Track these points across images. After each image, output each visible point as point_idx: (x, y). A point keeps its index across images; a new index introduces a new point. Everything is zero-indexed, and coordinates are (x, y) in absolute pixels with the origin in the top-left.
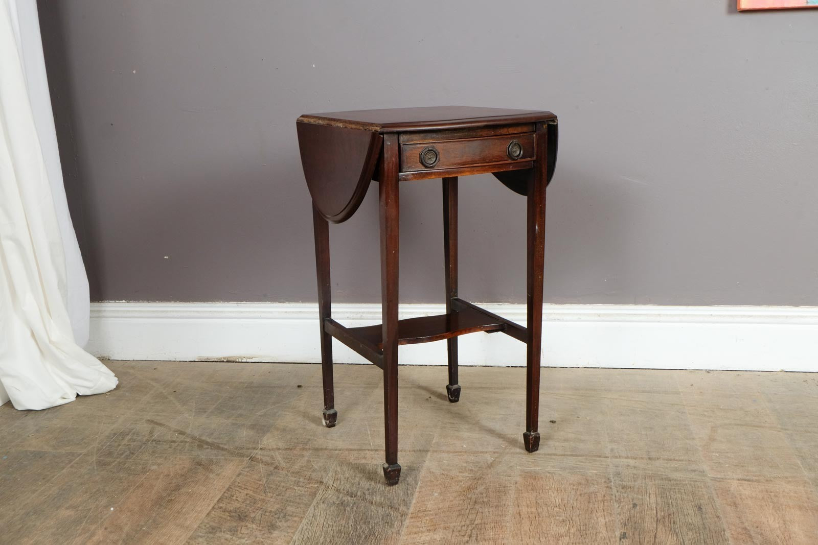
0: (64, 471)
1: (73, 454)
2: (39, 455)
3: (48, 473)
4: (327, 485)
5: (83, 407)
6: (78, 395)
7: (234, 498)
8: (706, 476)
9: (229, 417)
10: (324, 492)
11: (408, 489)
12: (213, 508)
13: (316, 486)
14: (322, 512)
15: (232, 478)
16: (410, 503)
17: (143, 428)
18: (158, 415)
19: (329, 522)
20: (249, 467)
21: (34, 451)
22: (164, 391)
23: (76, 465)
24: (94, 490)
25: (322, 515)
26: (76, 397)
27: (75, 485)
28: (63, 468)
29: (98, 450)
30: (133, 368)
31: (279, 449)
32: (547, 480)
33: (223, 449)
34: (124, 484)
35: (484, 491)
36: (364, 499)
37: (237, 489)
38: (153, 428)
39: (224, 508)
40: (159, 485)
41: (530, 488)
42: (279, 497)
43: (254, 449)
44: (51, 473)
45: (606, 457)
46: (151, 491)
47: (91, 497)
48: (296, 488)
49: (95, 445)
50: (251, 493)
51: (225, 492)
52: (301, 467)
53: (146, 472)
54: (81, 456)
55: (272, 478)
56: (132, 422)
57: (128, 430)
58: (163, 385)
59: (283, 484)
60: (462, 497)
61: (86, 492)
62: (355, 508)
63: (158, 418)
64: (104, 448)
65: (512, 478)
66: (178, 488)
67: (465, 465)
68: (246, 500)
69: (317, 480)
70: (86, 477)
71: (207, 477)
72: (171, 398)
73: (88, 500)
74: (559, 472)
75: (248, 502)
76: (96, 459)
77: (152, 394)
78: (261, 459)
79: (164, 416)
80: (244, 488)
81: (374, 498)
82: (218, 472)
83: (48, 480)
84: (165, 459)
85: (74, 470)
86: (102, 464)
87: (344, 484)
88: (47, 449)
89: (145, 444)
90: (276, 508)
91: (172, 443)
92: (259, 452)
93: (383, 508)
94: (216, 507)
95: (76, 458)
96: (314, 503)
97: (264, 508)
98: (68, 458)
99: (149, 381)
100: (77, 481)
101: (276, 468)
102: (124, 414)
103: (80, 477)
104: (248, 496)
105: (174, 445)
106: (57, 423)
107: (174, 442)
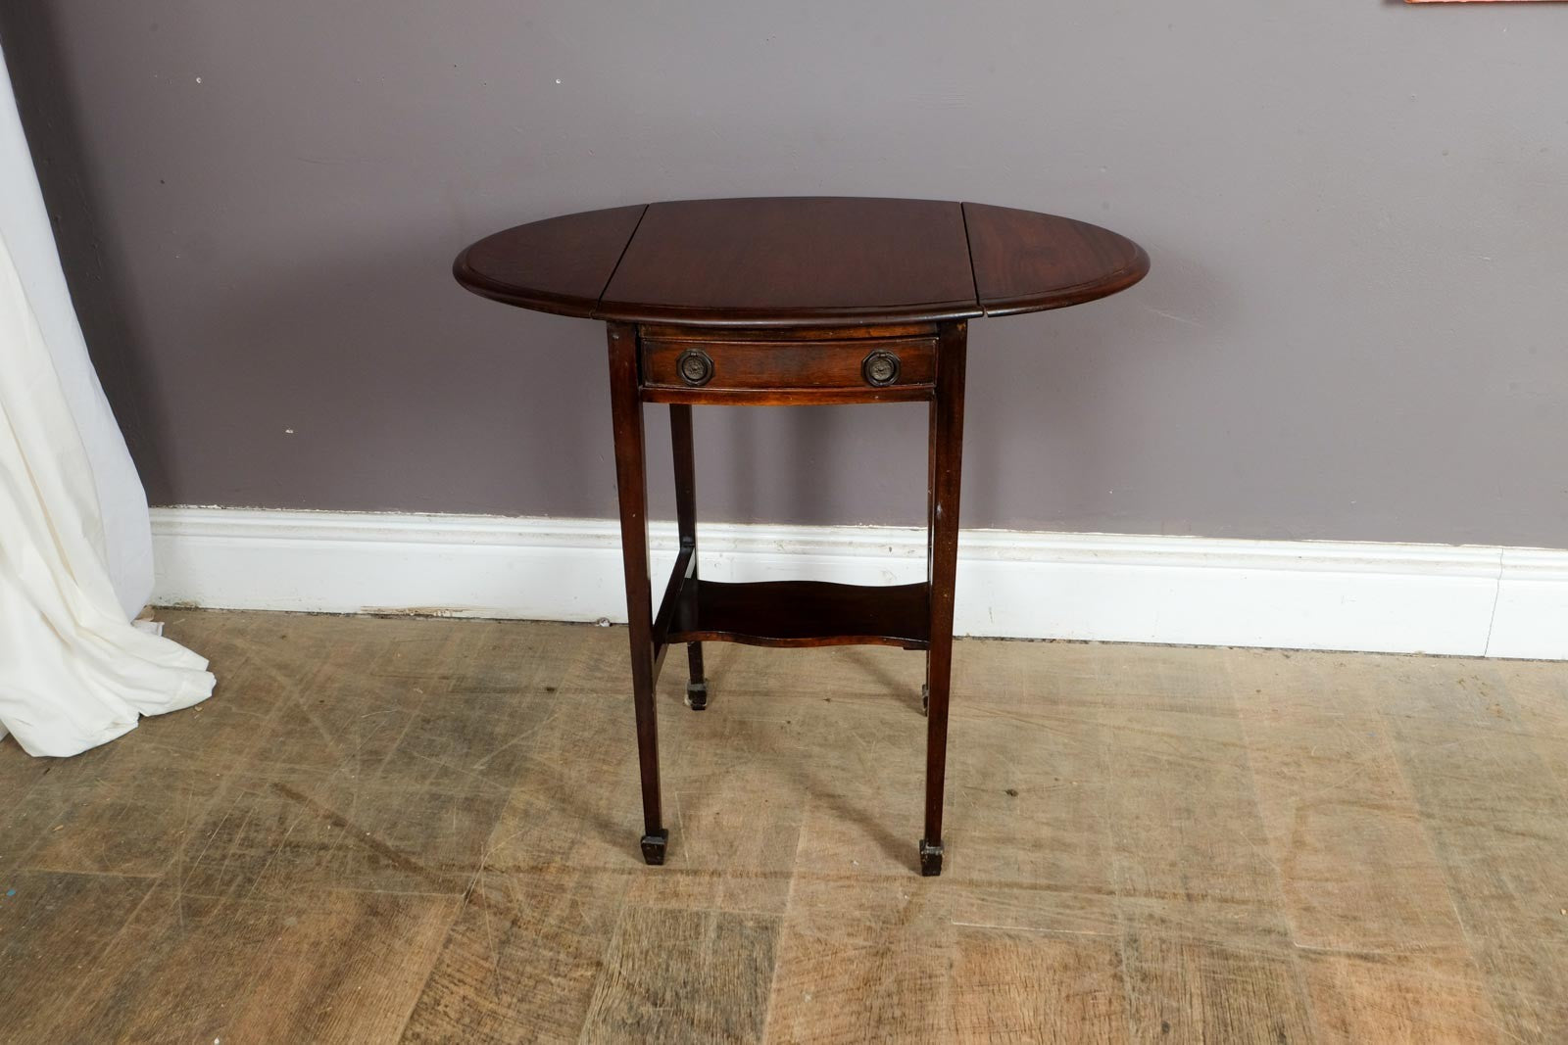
0: (124, 930)
1: (135, 882)
2: (74, 886)
3: (94, 938)
4: (610, 971)
5: (153, 745)
6: (141, 715)
7: (441, 1008)
8: (1290, 945)
9: (424, 777)
10: (605, 993)
11: (756, 985)
13: (589, 973)
15: (435, 950)
16: (762, 1022)
17: (267, 804)
18: (293, 771)
20: (465, 921)
21: (66, 874)
22: (302, 701)
23: (144, 914)
24: (182, 987)
26: (139, 720)
27: (145, 973)
28: (121, 923)
29: (186, 870)
30: (242, 635)
31: (518, 869)
32: (1007, 957)
33: (416, 869)
34: (237, 970)
35: (894, 988)
36: (678, 1012)
37: (445, 982)
38: (285, 806)
39: (423, 1036)
40: (302, 972)
41: (976, 979)
42: (525, 1006)
43: (474, 867)
44: (101, 936)
45: (1112, 893)
46: (288, 989)
47: (177, 1006)
48: (553, 980)
49: (178, 856)
50: (471, 994)
51: (424, 992)
52: (562, 921)
53: (277, 934)
54: (153, 888)
55: (508, 950)
56: (245, 789)
57: (237, 813)
58: (301, 680)
59: (529, 969)
60: (855, 1007)
61: (167, 993)
62: (662, 1037)
63: (294, 777)
64: (196, 865)
65: (945, 950)
66: (337, 978)
67: (857, 914)
68: (462, 1012)
69: (591, 958)
70: (166, 948)
71: (390, 949)
72: (316, 721)
73: (172, 1013)
74: (1028, 935)
75: (467, 1020)
76: (182, 898)
77: (280, 710)
78: (487, 898)
79: (305, 772)
80: (459, 981)
81: (696, 1007)
82: (409, 935)
83: (95, 958)
84: (311, 898)
85: (144, 930)
86: (193, 911)
87: (640, 967)
88: (90, 868)
89: (271, 852)
90: (518, 1036)
91: (322, 853)
92: (481, 876)
93: (712, 1035)
94: (409, 1034)
95: (145, 894)
96: (588, 1024)
97: (496, 1036)
98: (130, 895)
99: (274, 672)
100: (150, 961)
101: (514, 923)
102: (228, 768)
103: (153, 948)
104: (467, 1002)
105: (327, 855)
106: (106, 793)
107: (324, 847)
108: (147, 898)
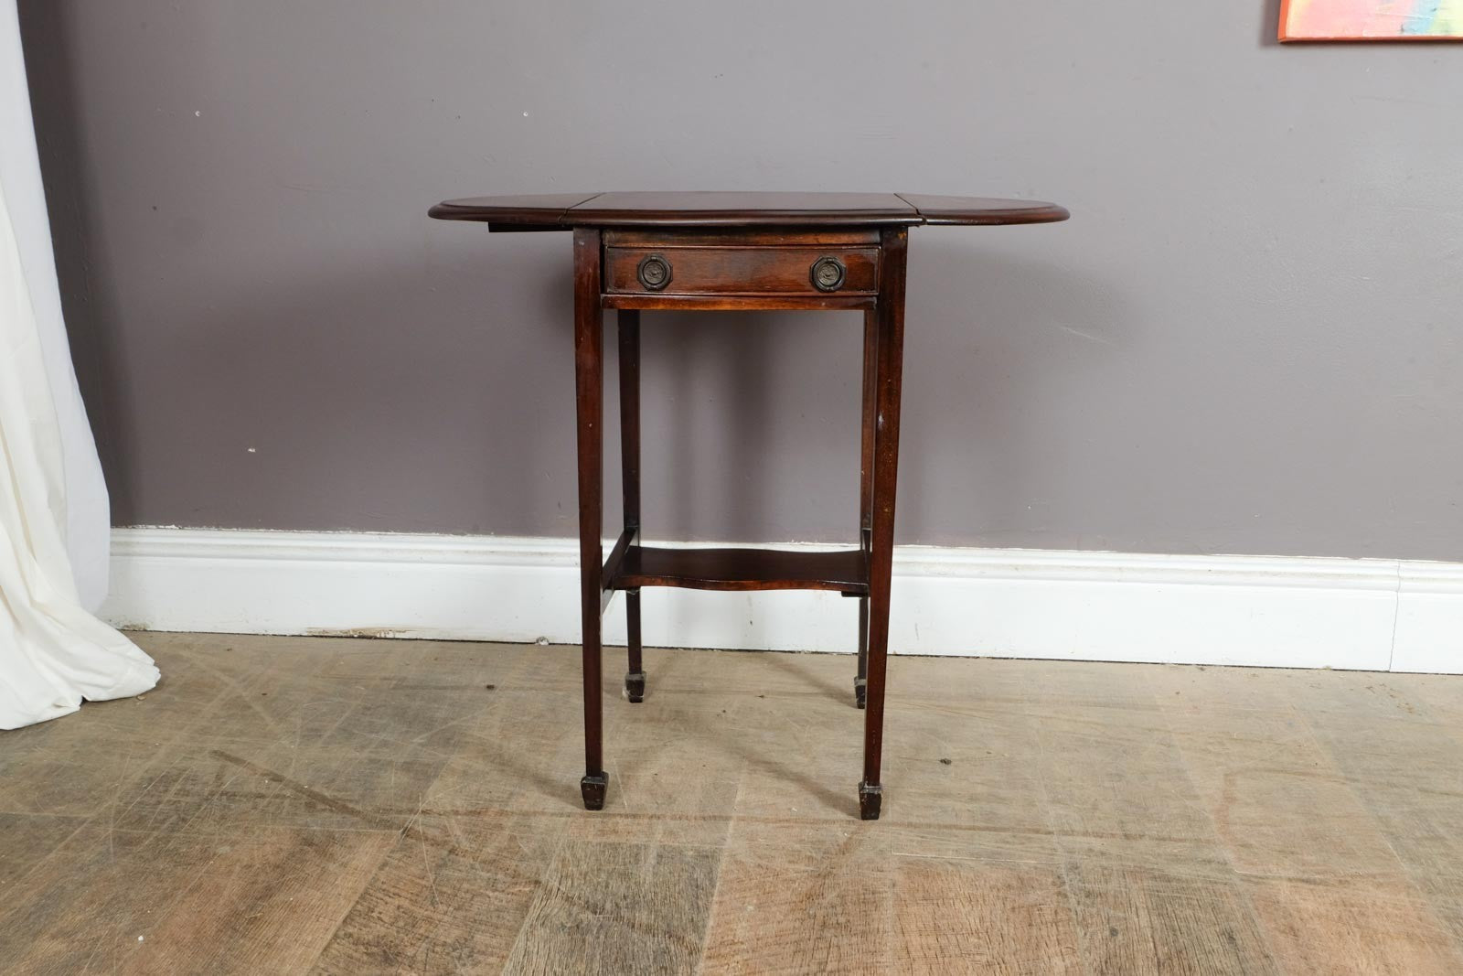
0: (51, 856)
1: (68, 821)
3: (20, 861)
4: (548, 888)
5: (94, 723)
6: (84, 701)
7: (375, 915)
8: (1230, 871)
9: (363, 747)
10: (543, 903)
11: (698, 899)
12: (336, 936)
13: (527, 889)
14: (541, 945)
15: (370, 872)
16: (704, 926)
17: (205, 766)
18: (233, 742)
19: (556, 968)
20: (401, 849)
22: (244, 694)
23: (74, 844)
24: (108, 898)
25: (541, 953)
26: (81, 705)
27: (70, 887)
28: (50, 850)
29: (119, 812)
30: (188, 647)
31: (457, 813)
32: (949, 879)
33: (353, 812)
34: (166, 885)
35: (838, 901)
36: (618, 918)
37: (380, 895)
38: (223, 767)
39: (355, 936)
40: (232, 888)
41: (920, 895)
42: (460, 914)
43: (411, 811)
44: (26, 860)
45: (1050, 833)
46: (217, 900)
47: (102, 912)
48: (491, 894)
49: (113, 802)
50: (406, 904)
51: (357, 902)
52: (499, 851)
53: (209, 859)
54: (85, 825)
55: (445, 872)
56: (183, 755)
57: (175, 772)
58: (244, 680)
59: (466, 886)
60: (799, 915)
61: (92, 902)
62: (602, 937)
63: (233, 747)
64: (129, 808)
65: (885, 873)
66: (268, 893)
67: (797, 846)
68: (397, 919)
69: (529, 878)
70: (94, 869)
71: (324, 870)
72: (258, 708)
73: (96, 918)
74: (970, 863)
75: (401, 924)
76: (113, 832)
77: (223, 700)
78: (424, 833)
79: (245, 743)
80: (394, 894)
81: (637, 915)
82: (345, 860)
83: (20, 876)
84: (245, 832)
85: (71, 854)
86: (124, 842)
87: (579, 885)
88: (21, 809)
89: (207, 800)
90: (453, 936)
91: (258, 800)
92: (419, 818)
93: (654, 936)
94: (341, 933)
95: (76, 829)
96: (526, 926)
97: (431, 936)
98: (61, 829)
99: (218, 674)
100: (76, 878)
101: (451, 852)
102: (168, 740)
103: (81, 869)
104: (401, 910)
105: (262, 803)
106: (42, 756)
107: (262, 796)
108: (77, 832)
